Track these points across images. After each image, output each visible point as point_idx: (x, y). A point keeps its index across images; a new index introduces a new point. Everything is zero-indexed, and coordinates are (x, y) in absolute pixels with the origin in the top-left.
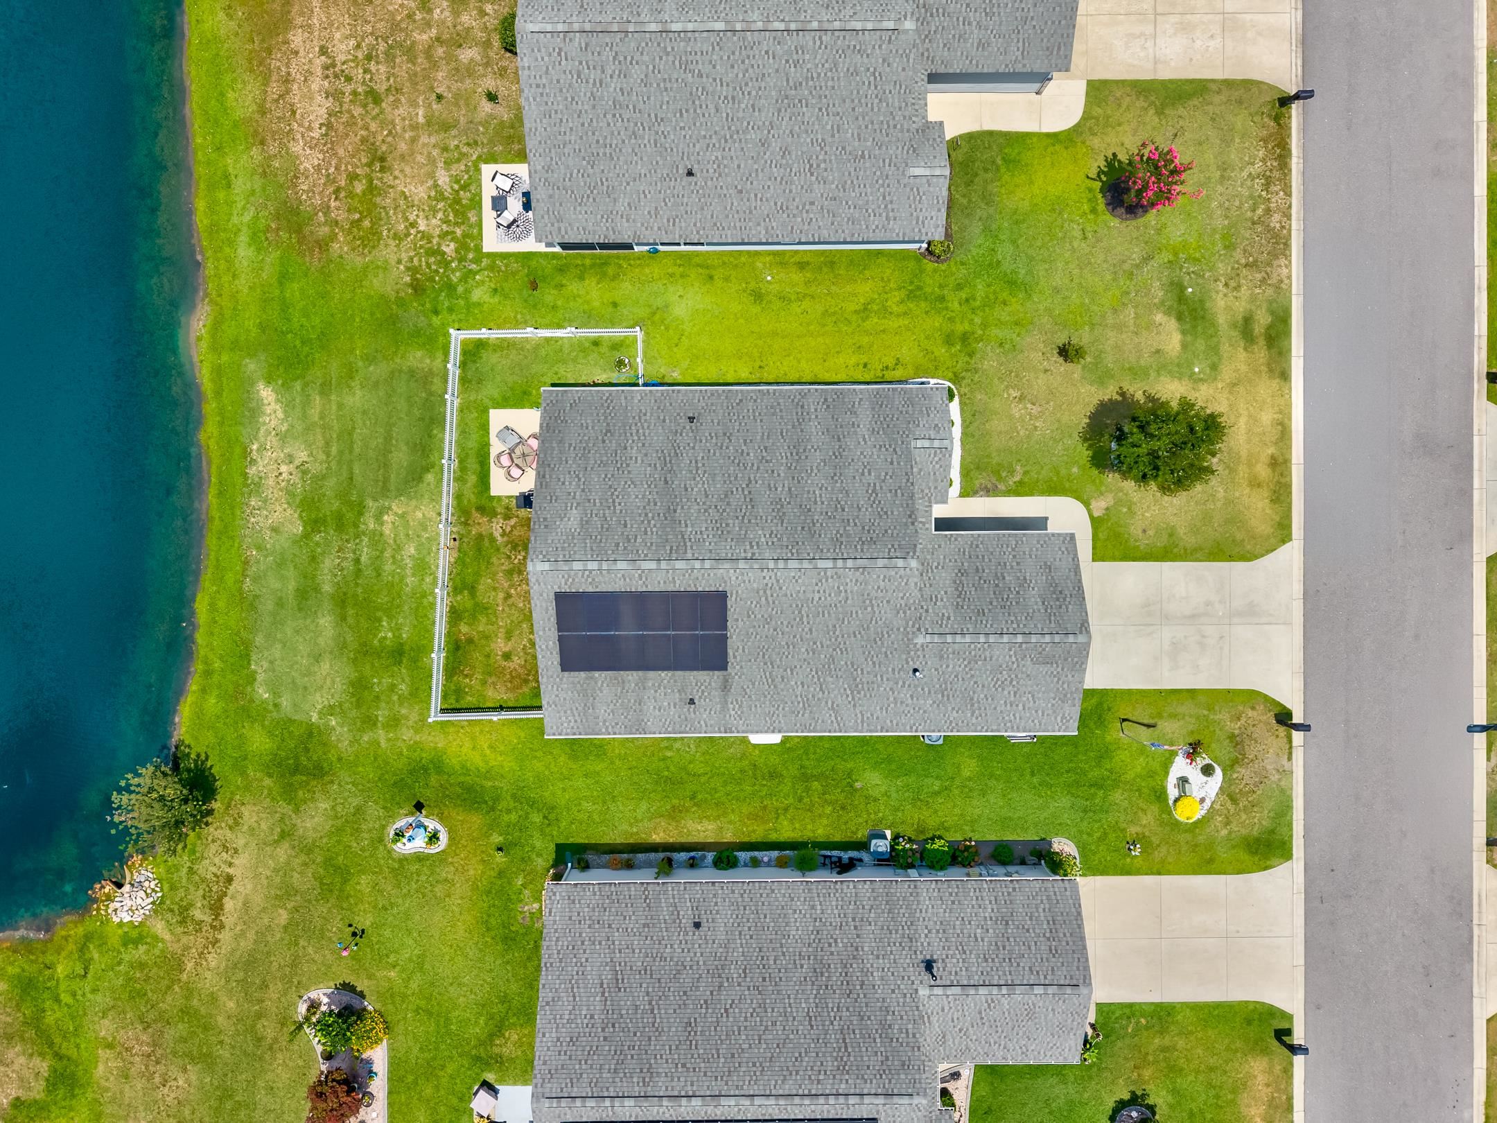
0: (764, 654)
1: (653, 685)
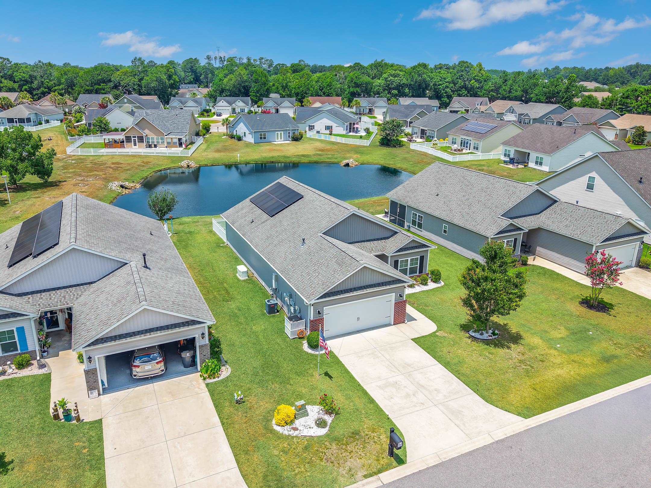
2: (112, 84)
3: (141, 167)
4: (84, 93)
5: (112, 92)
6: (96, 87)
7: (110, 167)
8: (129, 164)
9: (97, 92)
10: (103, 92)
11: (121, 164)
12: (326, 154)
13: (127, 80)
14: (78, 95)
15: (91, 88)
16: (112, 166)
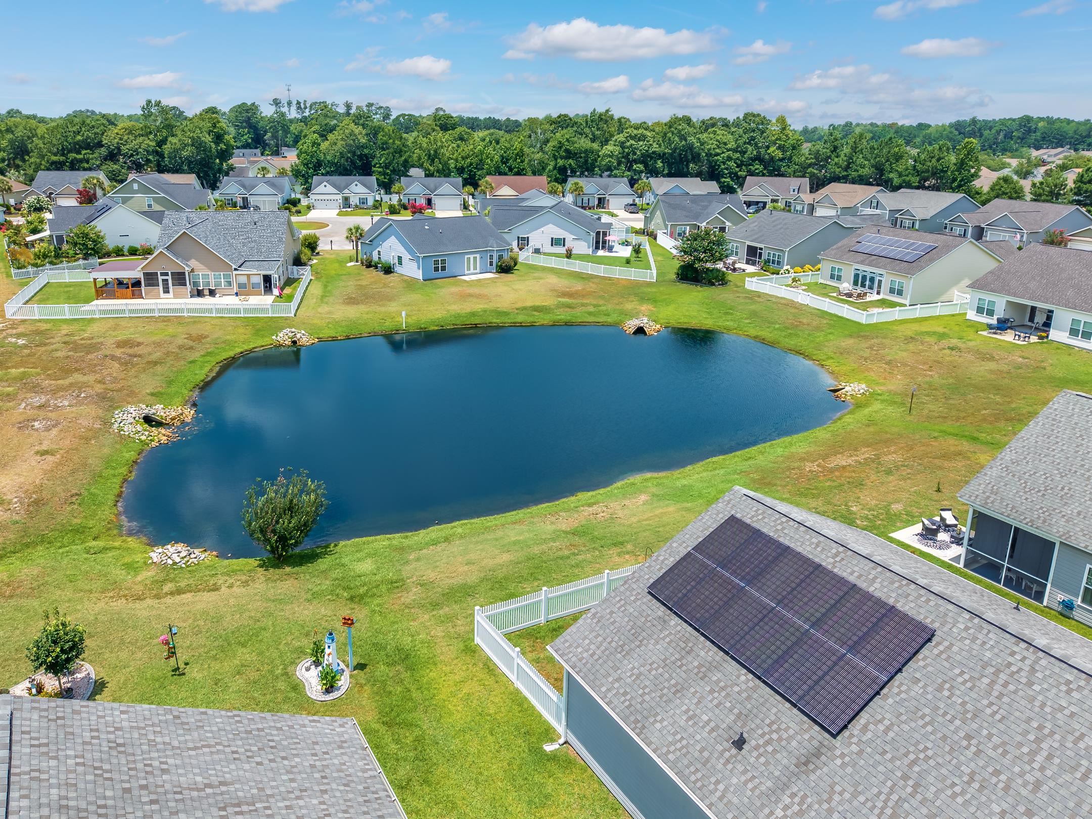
0: (914, 762)
1: (719, 681)
2: (103, 151)
3: (187, 353)
4: (48, 169)
5: (104, 167)
6: (73, 155)
7: (113, 358)
8: (158, 344)
9: (74, 166)
10: (86, 165)
11: (139, 344)
12: (583, 305)
13: (134, 144)
14: (36, 171)
15: (62, 158)
16: (118, 352)
